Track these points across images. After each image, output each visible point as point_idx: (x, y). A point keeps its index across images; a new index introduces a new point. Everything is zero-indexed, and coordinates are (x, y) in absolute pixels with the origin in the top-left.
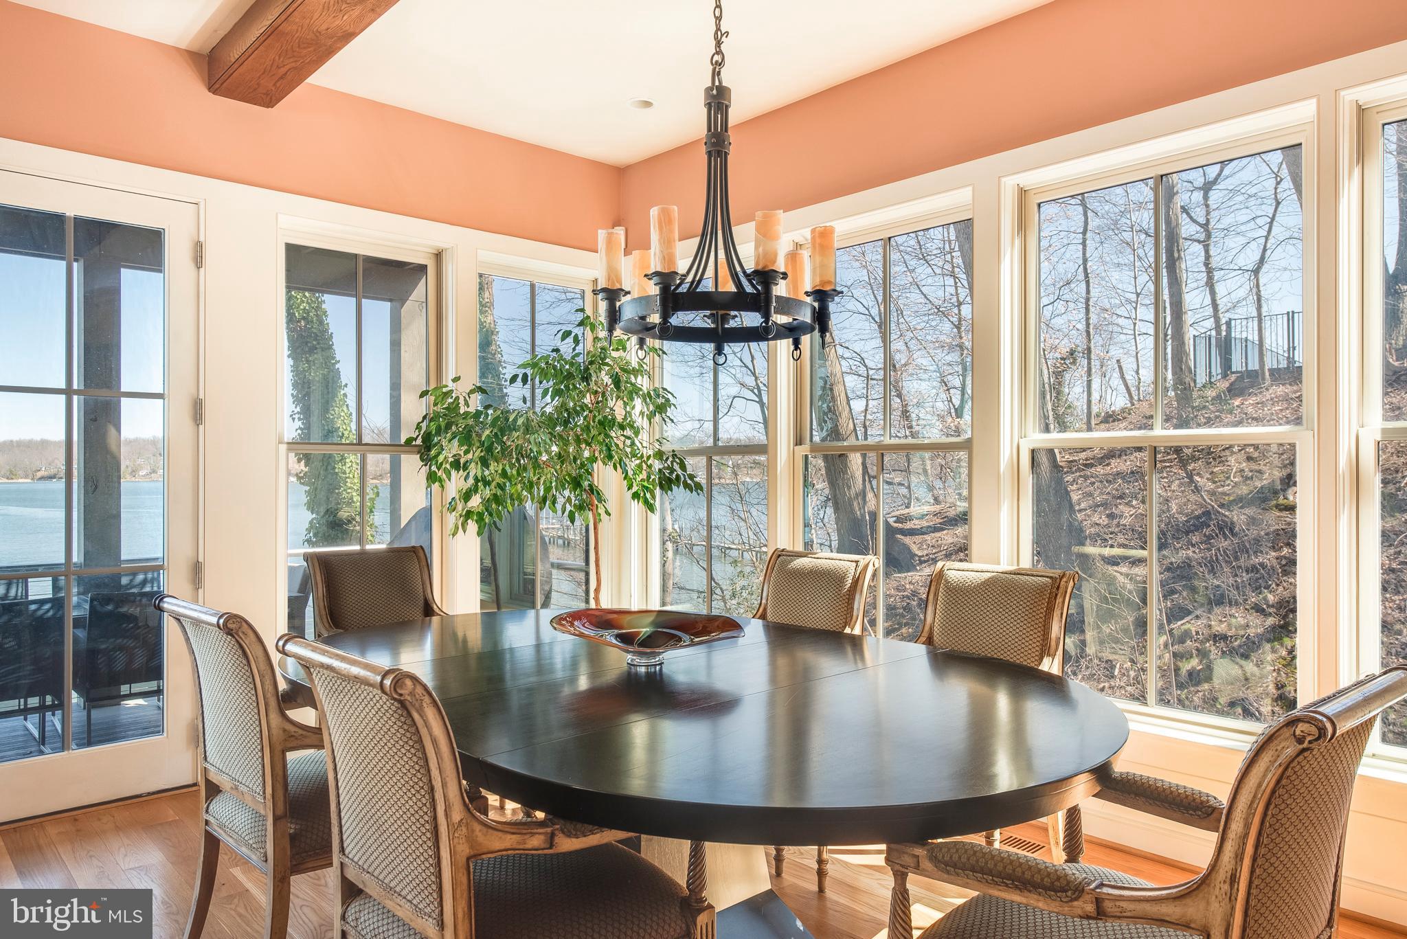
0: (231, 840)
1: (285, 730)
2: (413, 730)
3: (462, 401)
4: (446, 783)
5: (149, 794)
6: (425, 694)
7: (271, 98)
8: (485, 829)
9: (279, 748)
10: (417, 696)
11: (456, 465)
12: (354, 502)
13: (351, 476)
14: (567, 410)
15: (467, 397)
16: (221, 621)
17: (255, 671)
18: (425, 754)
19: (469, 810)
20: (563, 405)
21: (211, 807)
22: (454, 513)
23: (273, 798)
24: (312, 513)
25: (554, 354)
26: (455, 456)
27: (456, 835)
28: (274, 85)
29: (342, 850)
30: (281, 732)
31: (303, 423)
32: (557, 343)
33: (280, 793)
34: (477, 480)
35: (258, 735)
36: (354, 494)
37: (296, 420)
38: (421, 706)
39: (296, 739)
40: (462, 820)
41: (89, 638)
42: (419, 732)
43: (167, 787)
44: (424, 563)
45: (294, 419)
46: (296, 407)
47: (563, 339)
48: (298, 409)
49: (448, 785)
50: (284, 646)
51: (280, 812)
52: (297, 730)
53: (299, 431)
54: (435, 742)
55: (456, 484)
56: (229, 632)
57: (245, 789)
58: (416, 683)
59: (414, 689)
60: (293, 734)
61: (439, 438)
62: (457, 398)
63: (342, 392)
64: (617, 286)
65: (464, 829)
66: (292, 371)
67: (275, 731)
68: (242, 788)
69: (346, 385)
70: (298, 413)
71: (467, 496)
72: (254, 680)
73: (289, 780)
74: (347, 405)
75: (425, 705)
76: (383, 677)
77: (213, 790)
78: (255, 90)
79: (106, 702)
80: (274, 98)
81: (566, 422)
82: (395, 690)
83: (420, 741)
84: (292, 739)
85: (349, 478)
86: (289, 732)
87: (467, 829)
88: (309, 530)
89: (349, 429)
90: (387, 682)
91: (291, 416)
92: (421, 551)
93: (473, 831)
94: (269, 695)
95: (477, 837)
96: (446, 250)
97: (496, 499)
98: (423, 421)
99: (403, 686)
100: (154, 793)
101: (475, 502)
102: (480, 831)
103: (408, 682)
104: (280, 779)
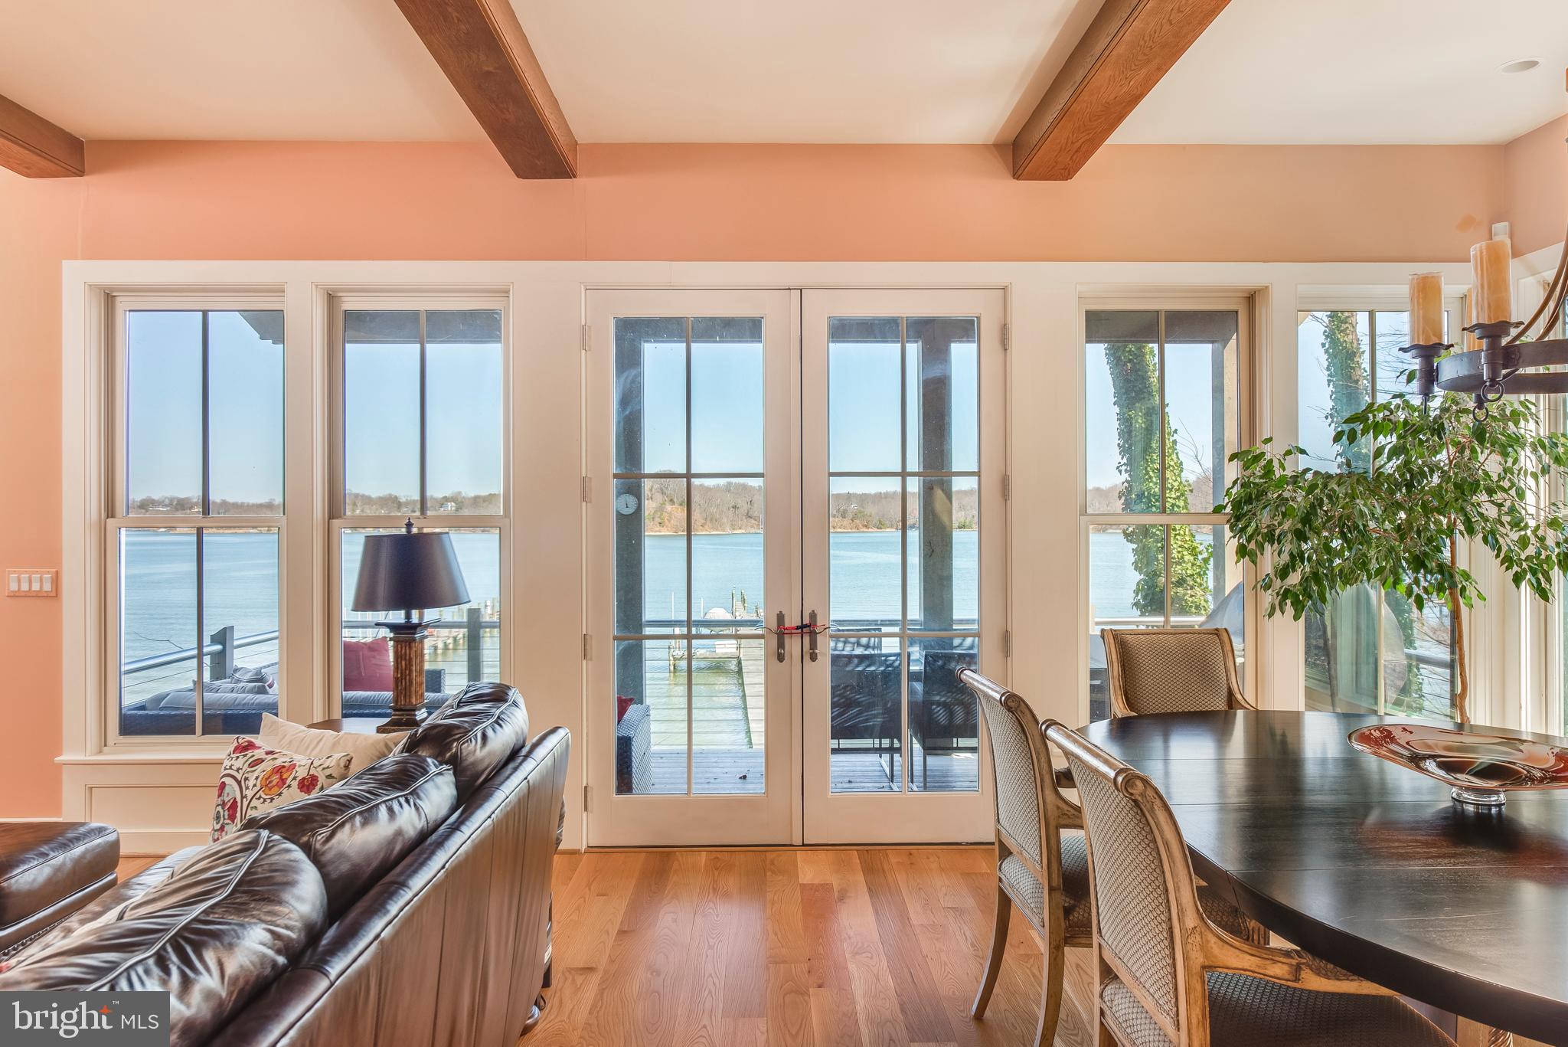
0: (1018, 900)
1: (1058, 808)
2: (1147, 829)
3: (1276, 463)
4: (1179, 887)
5: (968, 844)
6: (1156, 796)
7: (1069, 171)
8: (1221, 943)
9: (1053, 823)
10: (1148, 798)
11: (1270, 537)
12: (1184, 562)
13: (1182, 532)
14: (1410, 471)
15: (1282, 460)
16: (1003, 698)
17: (1032, 749)
18: (1160, 855)
19: (1203, 919)
20: (1407, 463)
21: (1003, 866)
22: (1270, 591)
23: (1048, 868)
24: (1140, 574)
25: (1398, 401)
26: (1268, 526)
27: (1189, 940)
28: (1071, 159)
29: (1100, 931)
30: (1055, 809)
31: (1130, 476)
32: (1401, 387)
33: (1055, 866)
34: (1291, 555)
35: (1036, 807)
36: (1185, 553)
37: (1123, 472)
38: (1152, 808)
39: (1069, 817)
40: (1195, 927)
41: (926, 692)
42: (1152, 833)
43: (982, 841)
44: (1228, 648)
45: (1120, 471)
46: (1122, 459)
47: (1409, 380)
48: (1125, 460)
49: (1181, 890)
50: (1046, 730)
51: (1055, 883)
52: (1070, 809)
53: (1126, 484)
54: (1167, 845)
55: (1270, 559)
56: (1009, 709)
57: (1028, 856)
58: (1148, 786)
59: (1145, 791)
60: (1066, 812)
61: (1251, 506)
62: (1271, 461)
63: (1172, 439)
64: (1435, 340)
65: (1198, 938)
66: (1118, 419)
67: (1050, 807)
68: (1025, 854)
69: (1176, 431)
70: (1125, 464)
71: (1283, 572)
72: (1032, 756)
73: (1063, 856)
74: (1177, 454)
75: (1156, 807)
76: (1117, 775)
77: (1005, 852)
78: (1054, 167)
79: (940, 752)
80: (1071, 170)
81: (1409, 486)
82: (1126, 788)
83: (1154, 841)
84: (1065, 817)
85: (1179, 534)
86: (1062, 809)
87: (1202, 938)
88: (1137, 592)
89: (1179, 479)
90: (1120, 779)
91: (1118, 468)
92: (1225, 634)
93: (1208, 942)
94: (1044, 772)
95: (1212, 948)
96: (1259, 291)
97: (1316, 576)
98: (1232, 488)
99: (1133, 786)
100: (971, 844)
101: (1294, 579)
102: (1215, 943)
103: (1139, 784)
104: (1054, 852)
